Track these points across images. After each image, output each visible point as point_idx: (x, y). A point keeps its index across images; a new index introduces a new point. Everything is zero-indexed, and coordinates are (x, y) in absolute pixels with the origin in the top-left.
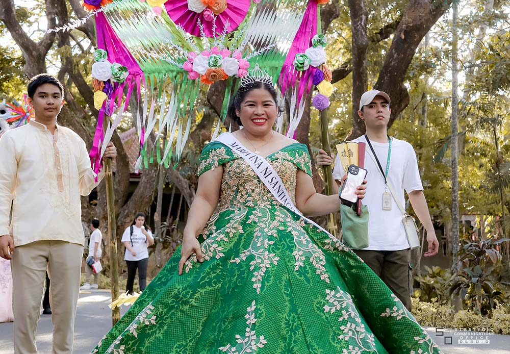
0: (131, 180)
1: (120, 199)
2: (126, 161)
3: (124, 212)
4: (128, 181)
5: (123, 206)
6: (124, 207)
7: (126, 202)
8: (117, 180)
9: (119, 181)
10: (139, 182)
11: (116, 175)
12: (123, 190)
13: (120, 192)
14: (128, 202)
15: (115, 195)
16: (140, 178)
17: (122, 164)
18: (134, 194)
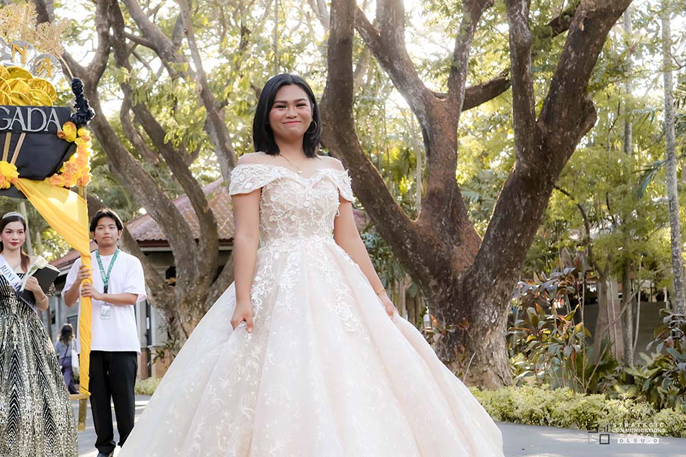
0: (221, 248)
1: (206, 275)
2: (212, 222)
3: (213, 292)
4: (216, 250)
5: (211, 285)
6: (214, 285)
7: (215, 279)
8: (202, 249)
9: (205, 250)
10: (231, 251)
11: (200, 243)
12: (210, 262)
13: (207, 265)
14: (218, 279)
15: (200, 270)
16: (232, 245)
17: (207, 227)
18: (225, 267)
